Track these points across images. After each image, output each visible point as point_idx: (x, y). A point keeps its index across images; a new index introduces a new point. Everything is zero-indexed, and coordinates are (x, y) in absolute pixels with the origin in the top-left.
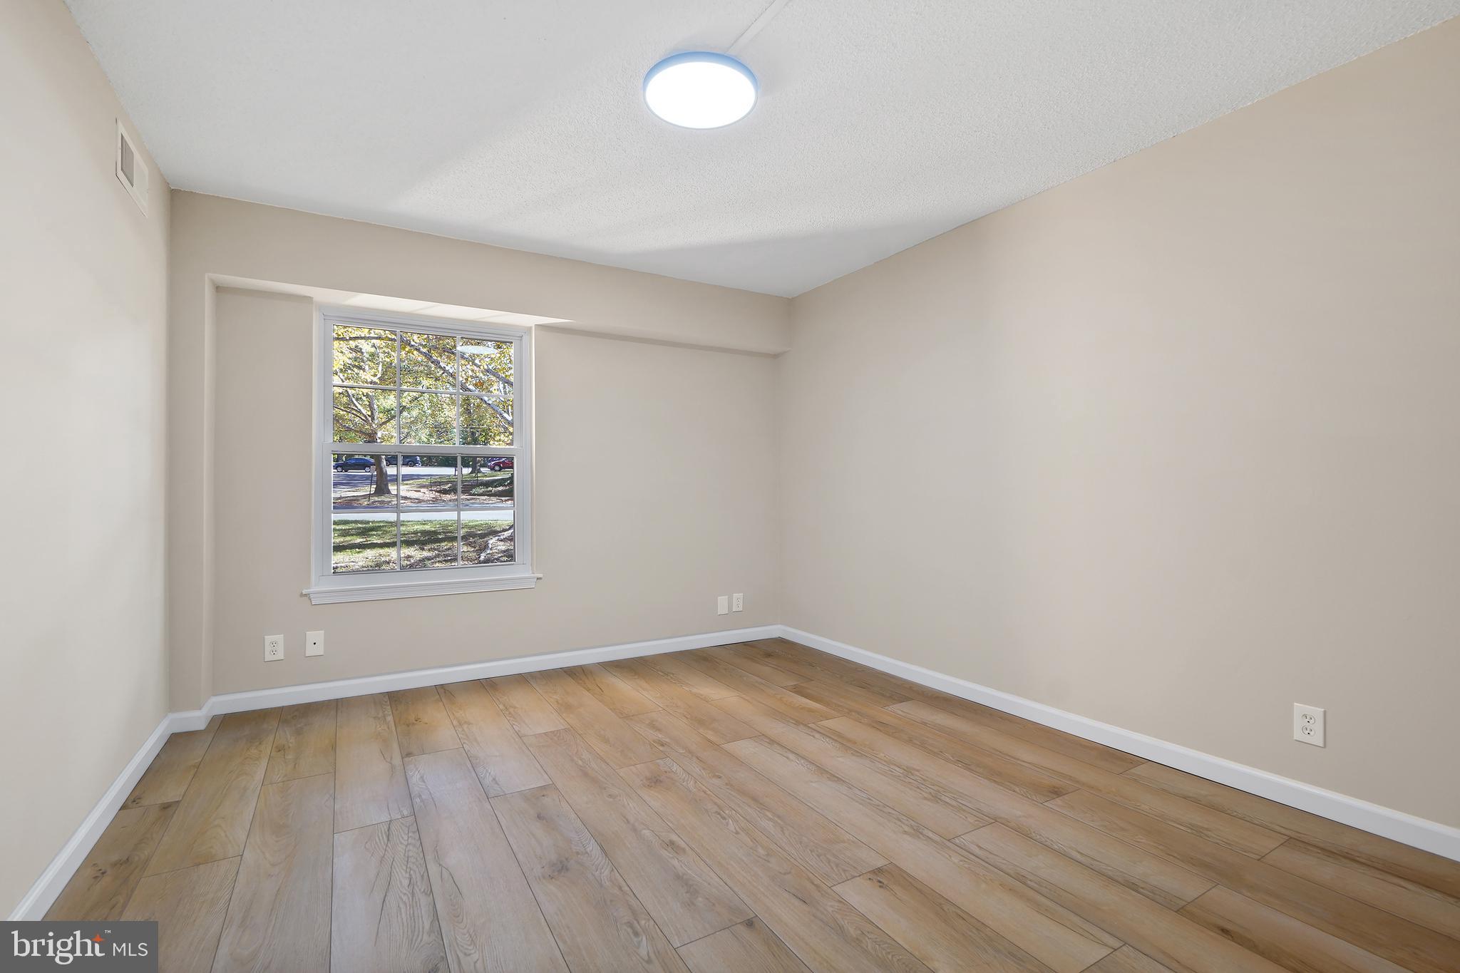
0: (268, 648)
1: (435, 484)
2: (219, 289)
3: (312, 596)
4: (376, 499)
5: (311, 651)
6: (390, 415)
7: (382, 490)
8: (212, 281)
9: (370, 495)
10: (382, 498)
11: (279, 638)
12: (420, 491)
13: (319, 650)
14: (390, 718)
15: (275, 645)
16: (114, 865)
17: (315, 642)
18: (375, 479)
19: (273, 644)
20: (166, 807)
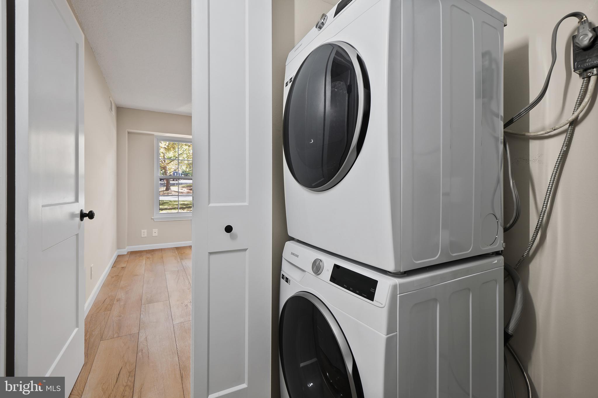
0: (142, 233)
1: (188, 186)
2: (129, 133)
3: (154, 219)
4: (166, 192)
5: (154, 235)
6: (171, 160)
7: (167, 189)
8: (127, 131)
9: (164, 191)
10: (168, 192)
11: (146, 231)
12: (182, 189)
13: (156, 234)
14: (177, 252)
15: (144, 233)
16: (115, 276)
17: (155, 232)
18: (165, 184)
19: (144, 232)
20: (123, 268)
